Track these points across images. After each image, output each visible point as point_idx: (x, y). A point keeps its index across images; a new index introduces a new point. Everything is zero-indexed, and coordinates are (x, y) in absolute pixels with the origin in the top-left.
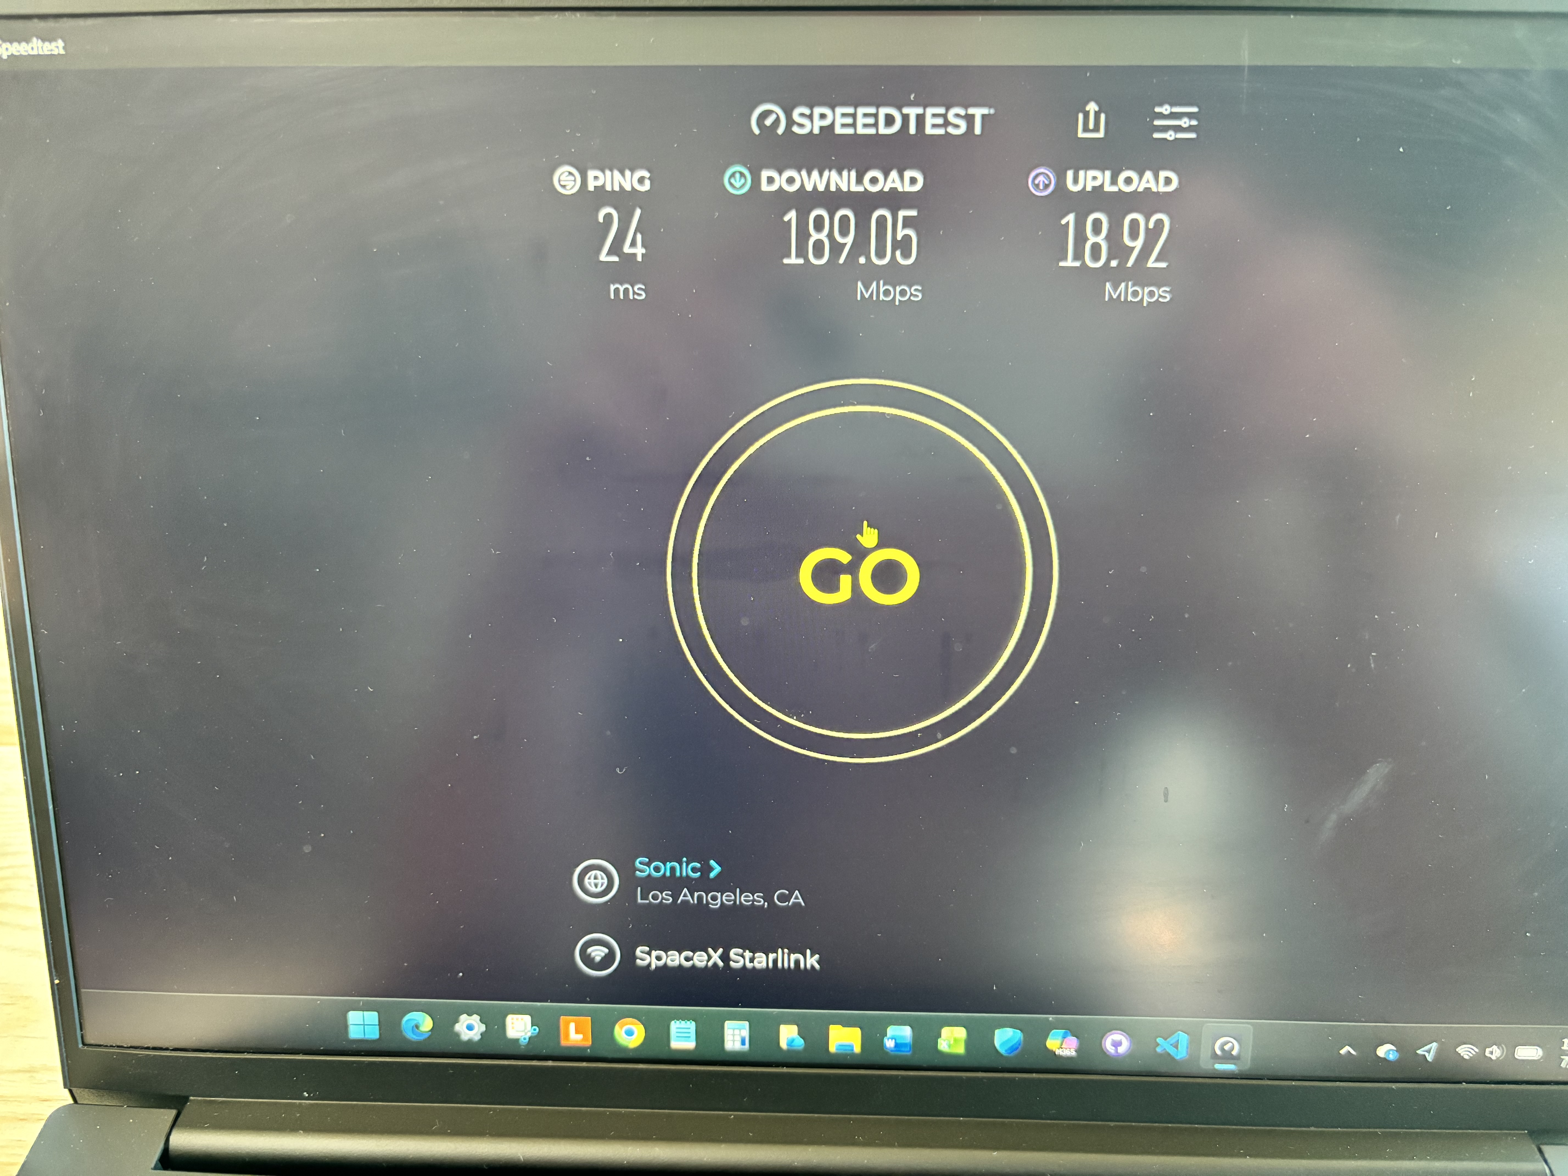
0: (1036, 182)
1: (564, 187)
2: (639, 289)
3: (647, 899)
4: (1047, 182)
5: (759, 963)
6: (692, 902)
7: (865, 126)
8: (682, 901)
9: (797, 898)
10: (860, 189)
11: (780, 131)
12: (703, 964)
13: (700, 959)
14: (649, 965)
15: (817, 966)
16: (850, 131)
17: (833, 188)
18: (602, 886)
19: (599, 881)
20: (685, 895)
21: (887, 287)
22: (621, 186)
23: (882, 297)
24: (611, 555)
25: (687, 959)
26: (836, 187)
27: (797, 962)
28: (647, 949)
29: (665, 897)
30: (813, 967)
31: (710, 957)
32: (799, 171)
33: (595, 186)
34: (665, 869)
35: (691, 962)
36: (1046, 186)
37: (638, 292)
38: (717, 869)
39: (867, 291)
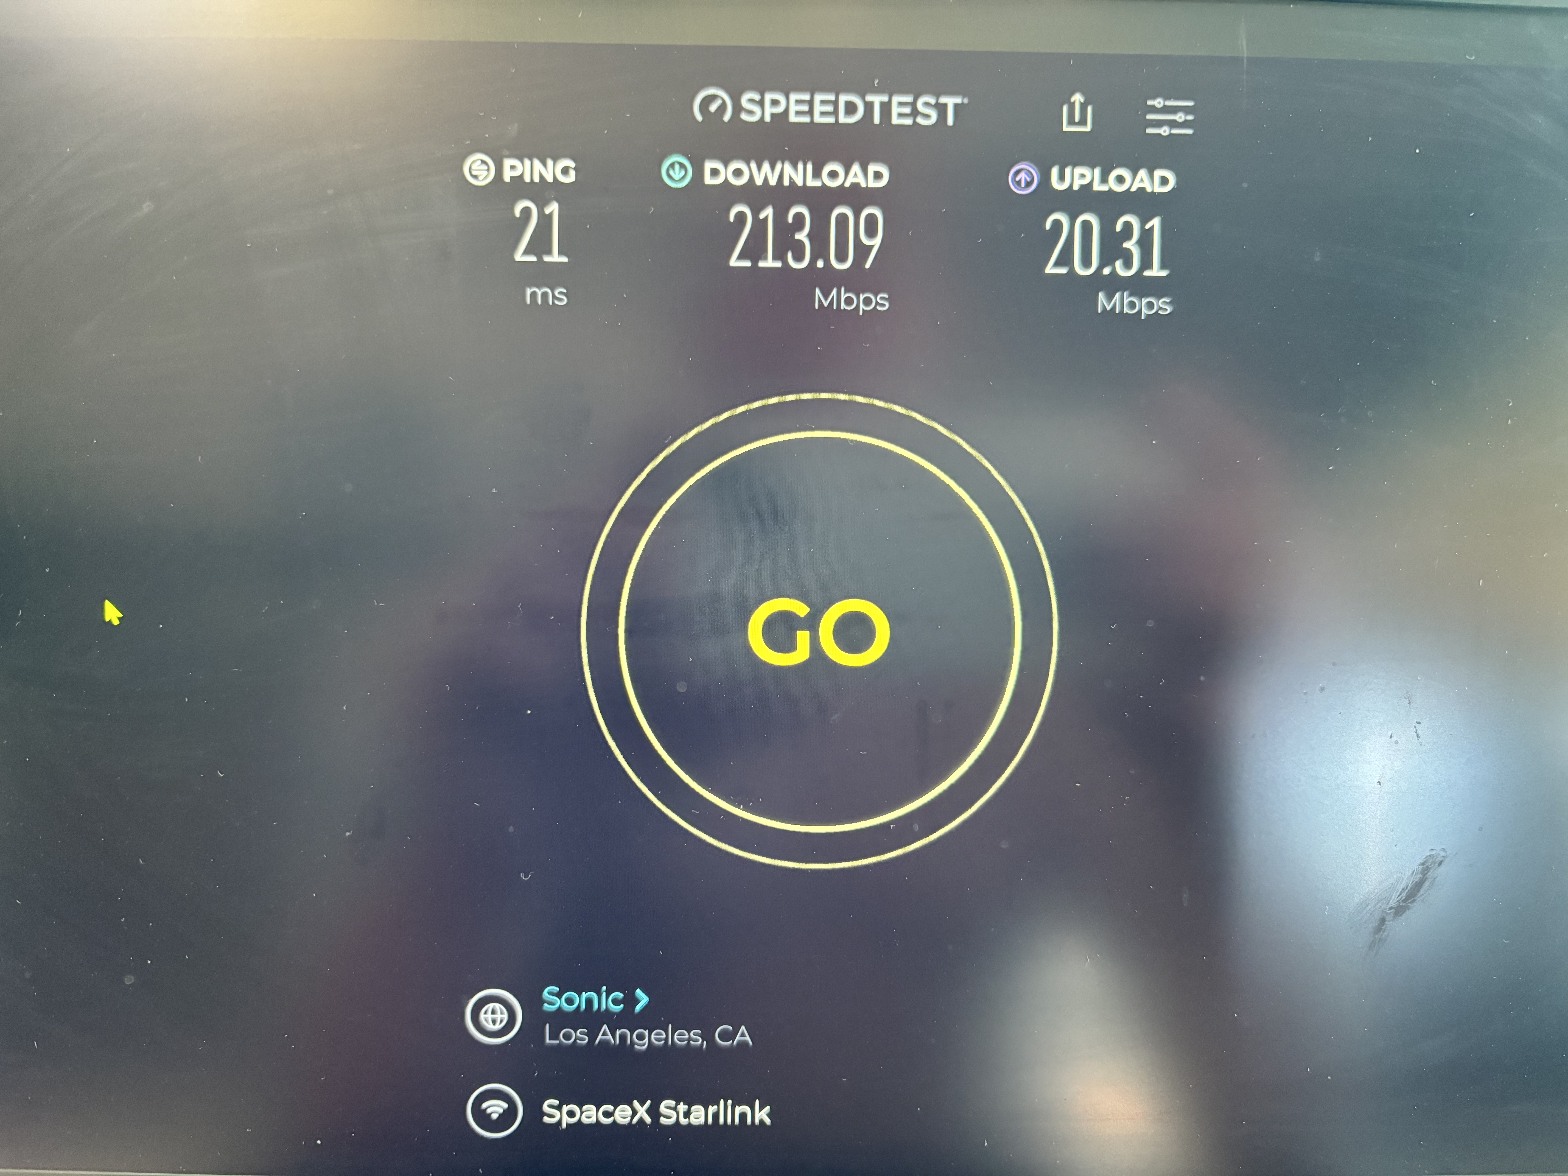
0: (1017, 179)
1: (475, 177)
2: (560, 293)
3: (557, 1038)
4: (1029, 180)
5: (696, 1118)
6: (613, 1041)
7: (823, 114)
8: (600, 1041)
9: (743, 1035)
10: (817, 184)
11: (727, 118)
12: (626, 1121)
13: (622, 1115)
14: (560, 1122)
15: (768, 1121)
16: (806, 119)
17: (786, 183)
18: (501, 1021)
19: (498, 1016)
20: (605, 1034)
21: (848, 295)
22: (541, 177)
23: (843, 306)
24: (519, 606)
25: (607, 1114)
26: (790, 181)
27: (743, 1116)
28: (556, 1102)
29: (580, 1036)
30: (762, 1122)
31: (635, 1113)
32: (748, 164)
33: (511, 177)
34: (580, 1000)
35: (611, 1119)
36: (1029, 184)
37: (559, 296)
38: (643, 999)
39: (826, 299)
